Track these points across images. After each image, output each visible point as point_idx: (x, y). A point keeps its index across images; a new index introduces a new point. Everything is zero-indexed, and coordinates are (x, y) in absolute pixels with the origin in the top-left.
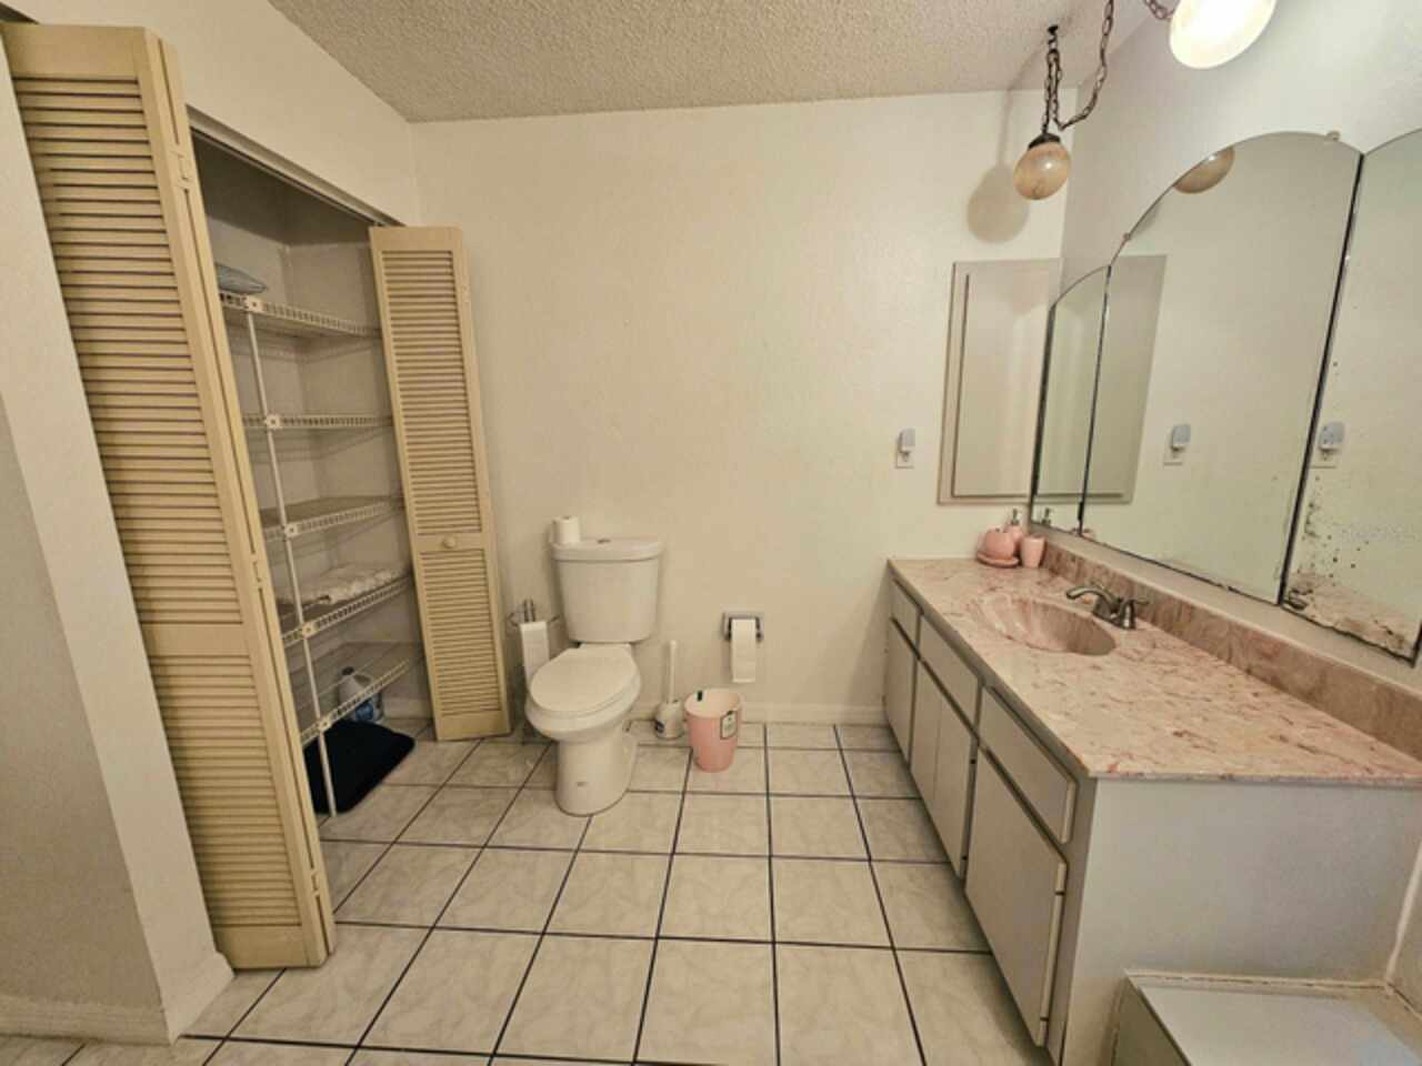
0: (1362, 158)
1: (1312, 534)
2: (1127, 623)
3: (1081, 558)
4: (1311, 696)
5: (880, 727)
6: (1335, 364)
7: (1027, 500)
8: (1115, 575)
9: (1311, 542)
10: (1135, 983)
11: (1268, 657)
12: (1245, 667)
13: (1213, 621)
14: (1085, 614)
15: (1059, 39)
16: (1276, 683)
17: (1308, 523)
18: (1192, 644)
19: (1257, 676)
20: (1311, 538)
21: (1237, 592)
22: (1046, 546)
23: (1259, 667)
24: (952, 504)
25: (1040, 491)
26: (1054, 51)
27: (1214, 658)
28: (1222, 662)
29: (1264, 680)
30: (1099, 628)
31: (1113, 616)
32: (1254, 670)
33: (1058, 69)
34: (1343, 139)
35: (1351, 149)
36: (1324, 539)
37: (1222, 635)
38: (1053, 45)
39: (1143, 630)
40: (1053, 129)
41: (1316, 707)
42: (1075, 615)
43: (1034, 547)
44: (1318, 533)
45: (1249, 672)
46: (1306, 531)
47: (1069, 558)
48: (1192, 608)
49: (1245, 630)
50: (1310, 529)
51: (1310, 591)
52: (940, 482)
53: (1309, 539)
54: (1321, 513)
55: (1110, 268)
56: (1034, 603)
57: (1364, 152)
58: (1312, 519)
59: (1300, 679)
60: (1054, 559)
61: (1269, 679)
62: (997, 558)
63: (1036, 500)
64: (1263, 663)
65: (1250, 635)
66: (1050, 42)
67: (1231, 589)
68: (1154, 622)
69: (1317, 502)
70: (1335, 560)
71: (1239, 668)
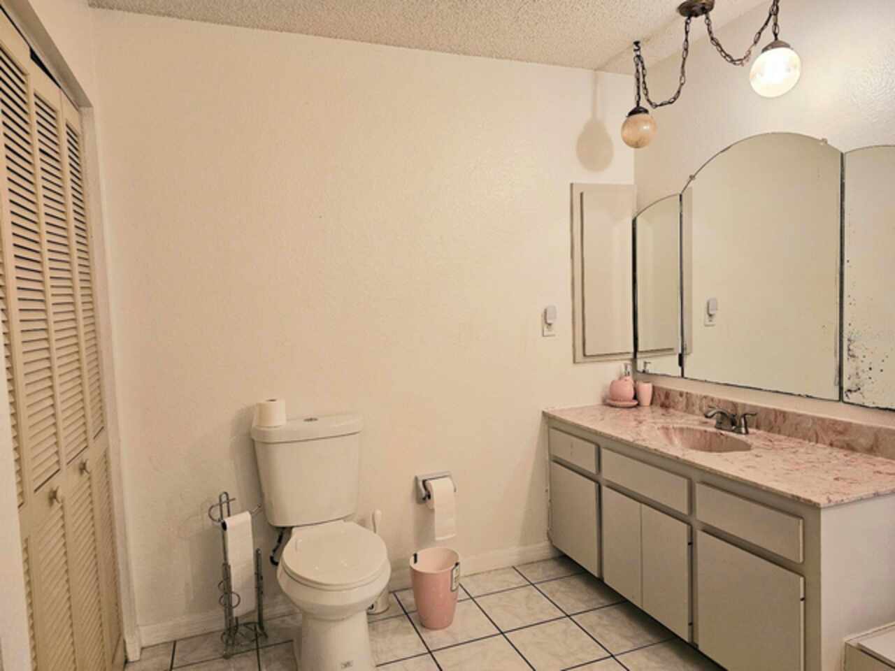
0: (842, 155)
1: (853, 356)
2: (743, 430)
3: (687, 393)
4: (871, 450)
5: (554, 559)
6: (848, 261)
7: (631, 356)
8: (720, 401)
9: (854, 361)
10: (853, 643)
11: (841, 433)
12: (828, 442)
13: (799, 418)
14: (713, 430)
15: (642, 49)
16: (850, 448)
17: (849, 350)
18: (789, 436)
19: (837, 446)
20: (853, 359)
21: (811, 397)
22: (654, 388)
23: (837, 440)
24: (585, 362)
25: (640, 348)
26: (638, 56)
27: (807, 442)
28: (812, 444)
29: (842, 447)
30: (727, 437)
31: (734, 428)
32: (835, 443)
33: (643, 68)
34: (829, 143)
35: (836, 150)
36: (862, 358)
37: (809, 426)
38: (638, 53)
39: (754, 434)
40: (644, 104)
41: (876, 456)
42: (705, 431)
43: (646, 390)
44: (856, 355)
45: (831, 445)
46: (849, 355)
47: (678, 394)
48: (784, 414)
49: (823, 420)
50: (851, 353)
51: (859, 389)
52: (574, 346)
53: (851, 359)
54: (855, 344)
55: (681, 196)
56: (673, 428)
57: (844, 152)
58: (851, 347)
59: (863, 441)
60: (663, 397)
61: (845, 446)
62: (624, 401)
63: (638, 356)
64: (840, 437)
65: (827, 423)
66: (635, 50)
67: (808, 396)
68: (758, 427)
69: (852, 338)
70: (870, 369)
71: (824, 444)
